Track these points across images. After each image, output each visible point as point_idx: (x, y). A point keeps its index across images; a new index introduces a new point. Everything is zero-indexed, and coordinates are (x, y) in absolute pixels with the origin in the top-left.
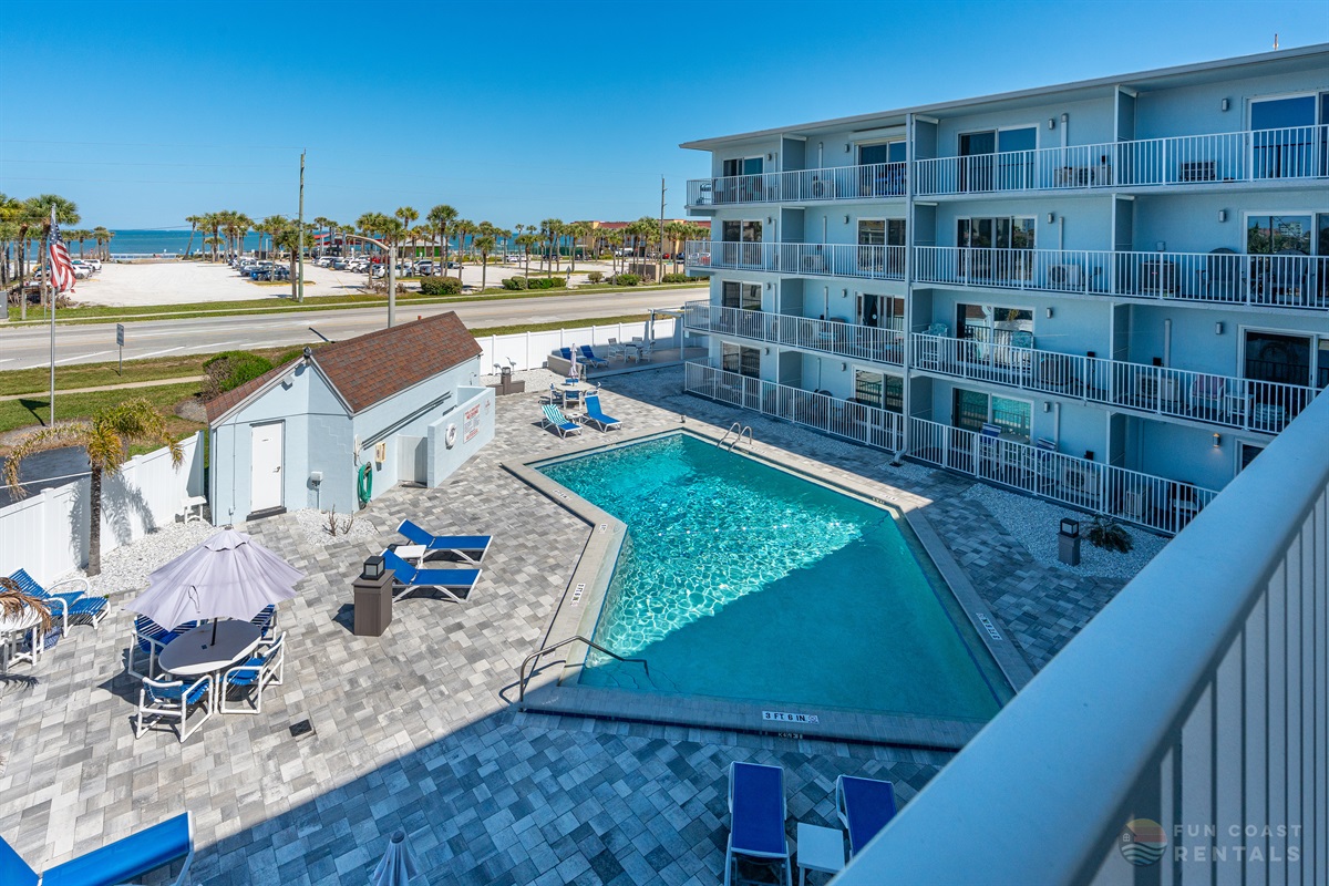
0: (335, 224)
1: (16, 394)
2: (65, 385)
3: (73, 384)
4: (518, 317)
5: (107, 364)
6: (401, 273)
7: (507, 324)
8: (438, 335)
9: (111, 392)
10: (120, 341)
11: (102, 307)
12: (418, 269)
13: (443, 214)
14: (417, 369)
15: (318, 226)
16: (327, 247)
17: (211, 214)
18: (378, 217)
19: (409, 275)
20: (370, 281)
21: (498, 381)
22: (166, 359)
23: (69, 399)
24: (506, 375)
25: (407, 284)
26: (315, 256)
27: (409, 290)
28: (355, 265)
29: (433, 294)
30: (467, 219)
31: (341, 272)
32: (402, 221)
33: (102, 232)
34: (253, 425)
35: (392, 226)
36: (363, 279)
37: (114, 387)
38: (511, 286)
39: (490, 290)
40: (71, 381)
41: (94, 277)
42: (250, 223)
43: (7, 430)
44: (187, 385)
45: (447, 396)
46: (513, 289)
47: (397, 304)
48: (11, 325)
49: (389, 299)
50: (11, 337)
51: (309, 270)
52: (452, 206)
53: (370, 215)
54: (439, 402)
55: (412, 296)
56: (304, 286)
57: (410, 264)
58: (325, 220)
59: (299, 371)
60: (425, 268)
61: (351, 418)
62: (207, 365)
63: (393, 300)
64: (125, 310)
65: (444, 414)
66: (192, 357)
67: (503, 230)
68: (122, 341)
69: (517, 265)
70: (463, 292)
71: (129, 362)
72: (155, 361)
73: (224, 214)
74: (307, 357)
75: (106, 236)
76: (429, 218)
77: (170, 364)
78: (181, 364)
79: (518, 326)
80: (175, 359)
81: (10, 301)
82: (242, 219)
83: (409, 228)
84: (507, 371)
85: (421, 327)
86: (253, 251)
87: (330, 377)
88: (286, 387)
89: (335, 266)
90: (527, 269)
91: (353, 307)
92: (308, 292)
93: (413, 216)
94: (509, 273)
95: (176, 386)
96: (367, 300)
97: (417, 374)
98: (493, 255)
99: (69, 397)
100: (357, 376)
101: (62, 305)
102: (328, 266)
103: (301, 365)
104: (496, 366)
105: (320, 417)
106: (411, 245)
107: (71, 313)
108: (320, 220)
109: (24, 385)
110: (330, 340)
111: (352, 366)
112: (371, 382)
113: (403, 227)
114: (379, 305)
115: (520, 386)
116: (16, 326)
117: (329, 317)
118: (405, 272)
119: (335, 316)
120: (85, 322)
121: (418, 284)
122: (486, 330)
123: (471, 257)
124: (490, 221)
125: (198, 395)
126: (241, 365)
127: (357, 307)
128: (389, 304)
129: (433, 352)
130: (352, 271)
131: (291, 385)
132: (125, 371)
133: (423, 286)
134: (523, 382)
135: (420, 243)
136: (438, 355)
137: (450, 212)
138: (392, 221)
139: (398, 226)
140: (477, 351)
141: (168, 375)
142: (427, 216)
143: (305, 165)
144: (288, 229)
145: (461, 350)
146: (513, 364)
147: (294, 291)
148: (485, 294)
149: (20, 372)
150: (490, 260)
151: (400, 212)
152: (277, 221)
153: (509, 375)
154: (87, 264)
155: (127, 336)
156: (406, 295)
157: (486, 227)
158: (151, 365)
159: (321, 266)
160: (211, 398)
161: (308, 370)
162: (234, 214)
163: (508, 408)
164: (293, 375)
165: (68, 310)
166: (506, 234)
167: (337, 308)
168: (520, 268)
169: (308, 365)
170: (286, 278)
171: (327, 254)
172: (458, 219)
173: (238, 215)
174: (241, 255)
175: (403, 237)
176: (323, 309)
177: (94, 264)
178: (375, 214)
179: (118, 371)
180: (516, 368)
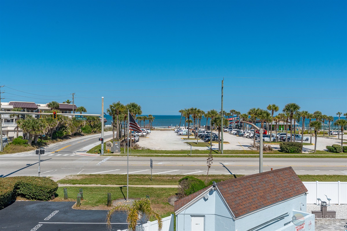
0: (239, 113)
1: (119, 185)
2: (134, 182)
3: (136, 183)
4: (335, 170)
5: (147, 175)
6: (270, 139)
7: (328, 173)
8: (282, 180)
9: (147, 188)
10: (151, 166)
11: (149, 149)
12: (279, 137)
13: (292, 108)
14: (269, 198)
15: (232, 114)
16: (236, 124)
17: (187, 109)
18: (258, 110)
19: (274, 141)
20: (254, 143)
21: (319, 209)
22: (167, 176)
23: (134, 189)
24: (324, 206)
25: (273, 145)
26: (231, 128)
27: (273, 149)
28: (248, 134)
29: (286, 152)
30: (305, 110)
31: (241, 138)
32: (270, 112)
33: (151, 117)
34: (192, 216)
35: (265, 115)
36: (250, 142)
37: (149, 186)
38: (332, 150)
39: (319, 152)
40: (136, 181)
41: (148, 136)
42: (203, 113)
43: (115, 199)
44: (173, 189)
45: (286, 215)
46: (333, 152)
47: (264, 157)
48: (121, 155)
49: (259, 153)
50: (120, 160)
51: (227, 136)
52: (297, 104)
53: (254, 109)
54: (281, 218)
55: (275, 153)
56: (224, 144)
57: (275, 135)
58: (235, 111)
59: (211, 193)
60: (282, 137)
61: (234, 221)
62: (180, 181)
63: (262, 155)
64: (156, 152)
65: (285, 225)
66: (176, 176)
67: (328, 116)
68: (152, 166)
69: (337, 137)
70: (303, 152)
71: (155, 175)
72: (164, 176)
73: (192, 110)
74: (214, 186)
75: (152, 119)
76: (284, 111)
77: (168, 178)
78: (173, 179)
79: (334, 176)
80: (170, 176)
81: (121, 145)
82: (199, 111)
83: (274, 115)
84: (324, 204)
85: (272, 175)
86: (205, 126)
87: (224, 198)
88: (206, 200)
89: (239, 134)
90: (342, 140)
91: (245, 157)
92: (226, 147)
93: (275, 109)
94: (331, 142)
95: (170, 189)
96: (253, 153)
97: (269, 201)
98: (323, 130)
99: (135, 188)
100: (238, 199)
101: (136, 148)
102: (236, 134)
103: (211, 190)
104: (319, 199)
105: (220, 218)
106: (275, 124)
107: (139, 151)
108: (232, 111)
109: (122, 181)
110: (233, 174)
111: (235, 193)
112: (245, 203)
113: (271, 115)
114: (255, 157)
115: (333, 214)
116: (122, 155)
117: (234, 161)
118: (272, 139)
119: (237, 161)
120: (142, 156)
121: (278, 146)
122: (314, 176)
123: (309, 132)
124: (320, 111)
125: (177, 194)
126: (193, 183)
127: (247, 157)
128: (259, 157)
129: (278, 189)
130: (247, 137)
131: (207, 199)
132: (153, 179)
133: (281, 148)
134: (335, 212)
135: (281, 123)
136: (281, 191)
137: (295, 107)
138: (264, 113)
139: (268, 115)
140: (304, 191)
141: (168, 183)
142: (283, 109)
143: (223, 86)
144: (217, 117)
145: (295, 189)
146: (329, 200)
147: (219, 147)
148: (316, 154)
149: (121, 175)
150: (320, 133)
151: (269, 108)
152: (213, 112)
153: (326, 206)
154: (146, 130)
155: (154, 163)
156: (272, 152)
157: (318, 115)
158: (162, 178)
159: (233, 134)
160: (181, 197)
161: (215, 193)
162: (195, 109)
163: (325, 227)
164: (208, 194)
165: (138, 150)
166: (330, 119)
167: (238, 157)
168: (339, 139)
169: (215, 190)
170: (217, 140)
171: (236, 128)
172: (300, 111)
173: (197, 110)
174: (200, 128)
175: (270, 121)
176: (232, 157)
177: (148, 131)
178: (256, 109)
179: (151, 179)
180: (331, 202)
